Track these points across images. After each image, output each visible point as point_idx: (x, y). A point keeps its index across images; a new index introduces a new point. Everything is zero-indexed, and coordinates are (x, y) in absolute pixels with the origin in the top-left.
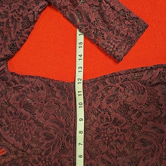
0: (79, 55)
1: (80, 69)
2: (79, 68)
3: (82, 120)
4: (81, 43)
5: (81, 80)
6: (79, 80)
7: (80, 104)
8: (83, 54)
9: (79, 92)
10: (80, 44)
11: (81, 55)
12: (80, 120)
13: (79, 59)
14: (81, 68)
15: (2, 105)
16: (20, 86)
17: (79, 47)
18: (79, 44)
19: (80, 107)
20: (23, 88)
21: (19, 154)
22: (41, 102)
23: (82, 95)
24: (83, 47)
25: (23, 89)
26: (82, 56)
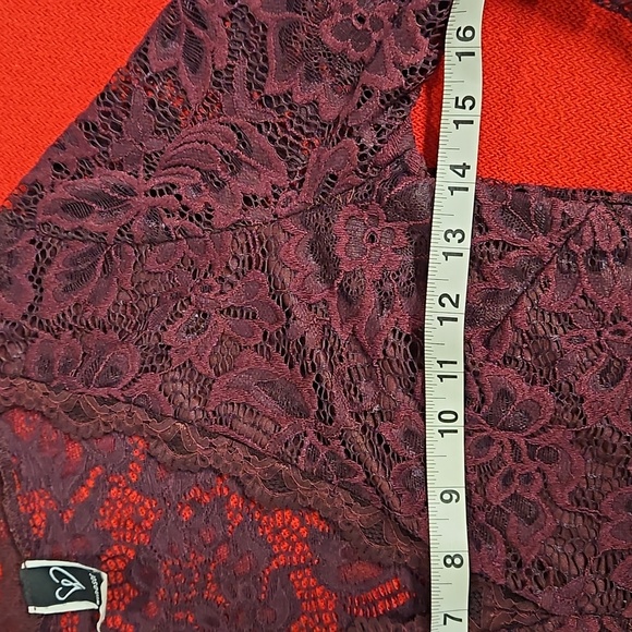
0: (453, 168)
1: (454, 241)
2: (450, 236)
3: (455, 497)
4: (469, 103)
5: (456, 305)
6: (445, 300)
7: (444, 416)
8: (473, 164)
9: (441, 363)
10: (464, 107)
11: (466, 167)
12: (447, 497)
13: (452, 189)
14: (459, 236)
15: (384, 352)
16: (496, 243)
17: (457, 123)
18: (457, 106)
19: (442, 432)
20: (513, 254)
21: (492, 609)
22: (611, 329)
23: (461, 377)
24: (477, 121)
25: (509, 260)
26: (472, 174)
